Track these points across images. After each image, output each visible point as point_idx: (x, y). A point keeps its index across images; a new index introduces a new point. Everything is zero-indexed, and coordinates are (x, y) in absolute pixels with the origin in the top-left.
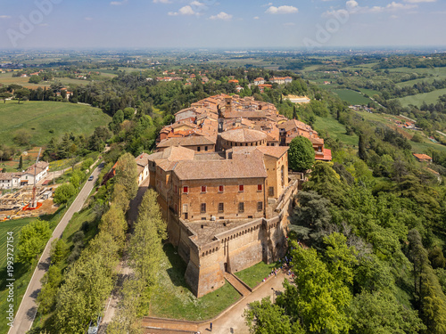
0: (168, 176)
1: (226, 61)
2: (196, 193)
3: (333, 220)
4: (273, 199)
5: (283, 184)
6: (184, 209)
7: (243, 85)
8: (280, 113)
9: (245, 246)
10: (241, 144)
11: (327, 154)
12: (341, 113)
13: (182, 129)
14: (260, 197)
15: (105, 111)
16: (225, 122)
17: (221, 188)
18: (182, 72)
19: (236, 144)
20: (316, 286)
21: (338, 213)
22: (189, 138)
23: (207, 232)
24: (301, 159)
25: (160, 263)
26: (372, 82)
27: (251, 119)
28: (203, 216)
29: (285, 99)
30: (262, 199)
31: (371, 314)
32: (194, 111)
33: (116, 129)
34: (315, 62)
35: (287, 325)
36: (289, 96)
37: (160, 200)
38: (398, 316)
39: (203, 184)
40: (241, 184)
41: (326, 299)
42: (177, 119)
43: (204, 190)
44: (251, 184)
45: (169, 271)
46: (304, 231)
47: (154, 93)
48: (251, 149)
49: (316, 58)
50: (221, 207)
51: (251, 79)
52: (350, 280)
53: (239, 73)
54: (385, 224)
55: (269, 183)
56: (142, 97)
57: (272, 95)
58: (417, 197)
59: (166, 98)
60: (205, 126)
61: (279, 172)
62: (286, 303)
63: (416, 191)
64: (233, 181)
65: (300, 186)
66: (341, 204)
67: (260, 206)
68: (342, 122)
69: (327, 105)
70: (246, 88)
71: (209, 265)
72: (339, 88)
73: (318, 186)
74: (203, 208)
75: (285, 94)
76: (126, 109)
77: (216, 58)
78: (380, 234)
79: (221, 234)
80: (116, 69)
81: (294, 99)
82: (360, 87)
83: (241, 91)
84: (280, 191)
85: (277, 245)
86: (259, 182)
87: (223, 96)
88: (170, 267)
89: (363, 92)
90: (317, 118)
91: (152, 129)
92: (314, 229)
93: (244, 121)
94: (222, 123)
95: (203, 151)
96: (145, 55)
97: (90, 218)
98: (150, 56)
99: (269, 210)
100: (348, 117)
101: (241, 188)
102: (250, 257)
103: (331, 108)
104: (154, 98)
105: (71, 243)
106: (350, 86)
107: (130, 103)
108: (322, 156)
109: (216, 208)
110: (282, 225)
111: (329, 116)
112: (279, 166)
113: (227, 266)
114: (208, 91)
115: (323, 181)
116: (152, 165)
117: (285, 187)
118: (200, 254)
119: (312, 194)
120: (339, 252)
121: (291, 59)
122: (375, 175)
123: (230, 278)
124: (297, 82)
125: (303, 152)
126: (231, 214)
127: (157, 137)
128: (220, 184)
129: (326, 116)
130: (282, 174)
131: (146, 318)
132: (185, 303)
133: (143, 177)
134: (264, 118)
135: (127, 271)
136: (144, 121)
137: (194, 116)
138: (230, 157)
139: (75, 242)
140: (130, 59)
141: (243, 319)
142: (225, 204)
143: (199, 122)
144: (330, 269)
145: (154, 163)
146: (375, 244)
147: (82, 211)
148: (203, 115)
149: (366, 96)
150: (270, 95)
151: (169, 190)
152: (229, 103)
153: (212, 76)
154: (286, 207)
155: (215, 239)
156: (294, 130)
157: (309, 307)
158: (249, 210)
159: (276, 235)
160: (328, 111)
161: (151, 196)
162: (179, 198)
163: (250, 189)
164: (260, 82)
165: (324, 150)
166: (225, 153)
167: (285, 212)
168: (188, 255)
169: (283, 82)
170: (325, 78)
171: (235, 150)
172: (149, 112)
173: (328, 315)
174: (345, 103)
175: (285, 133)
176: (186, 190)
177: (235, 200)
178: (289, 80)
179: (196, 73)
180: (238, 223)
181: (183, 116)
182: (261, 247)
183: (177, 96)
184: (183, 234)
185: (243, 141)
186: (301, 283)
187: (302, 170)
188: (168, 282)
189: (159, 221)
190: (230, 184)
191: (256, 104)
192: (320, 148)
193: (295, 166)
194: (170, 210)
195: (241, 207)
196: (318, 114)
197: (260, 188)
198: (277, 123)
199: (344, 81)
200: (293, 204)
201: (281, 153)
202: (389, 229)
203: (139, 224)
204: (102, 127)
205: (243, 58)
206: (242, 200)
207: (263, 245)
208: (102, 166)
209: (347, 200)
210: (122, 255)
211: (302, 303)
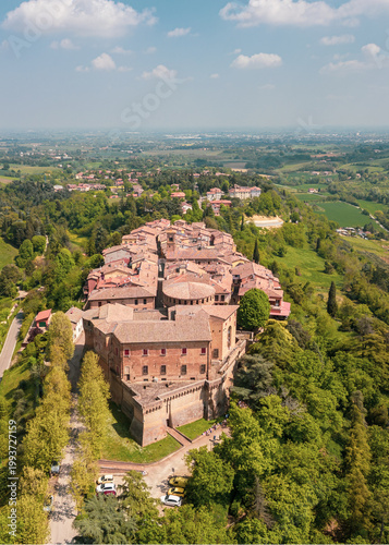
0: (108, 338)
1: (167, 153)
2: (137, 356)
3: (275, 383)
4: (218, 361)
5: (229, 345)
6: (125, 371)
7: (191, 201)
8: (237, 250)
9: (187, 405)
10: (185, 302)
11: (285, 308)
12: (322, 242)
13: (114, 277)
14: (203, 360)
16: (167, 264)
17: (163, 352)
18: (103, 174)
19: (180, 302)
20: (248, 438)
21: (280, 377)
22: (124, 289)
23: (150, 392)
24: (253, 316)
25: (106, 419)
27: (199, 261)
28: (145, 377)
29: (247, 221)
30: (205, 362)
31: (292, 458)
32: (127, 250)
35: (220, 466)
36: (255, 217)
37: (101, 362)
38: (316, 460)
39: (145, 348)
40: (184, 347)
41: (256, 448)
42: (107, 260)
43: (145, 352)
44: (194, 347)
45: (114, 425)
46: (244, 392)
47: (67, 211)
48: (195, 308)
50: (163, 369)
51: (204, 189)
52: (280, 433)
53: (185, 180)
54: (325, 387)
55: (214, 345)
56: (51, 216)
57: (231, 221)
59: (86, 219)
60: (143, 273)
61: (225, 334)
62: (222, 452)
63: (378, 351)
64: (175, 345)
65: (250, 350)
66: (285, 366)
67: (203, 369)
68: (321, 255)
69: (306, 229)
70: (195, 207)
71: (153, 422)
72: (329, 199)
73: (264, 349)
74: (145, 369)
75: (248, 215)
76: (35, 238)
77: (151, 147)
78: (317, 395)
79: (164, 394)
81: (261, 221)
83: (188, 212)
84: (225, 352)
85: (218, 405)
86: (203, 346)
87: (165, 223)
88: (115, 422)
90: (289, 249)
91: (76, 273)
92: (254, 390)
93: (191, 266)
94: (163, 265)
95: (141, 305)
96: (45, 141)
97: (26, 376)
98: (53, 143)
99: (212, 372)
100: (331, 249)
101: (184, 351)
102: (191, 415)
103: (310, 235)
104: (68, 218)
105: (12, 400)
106: (345, 197)
107: (39, 228)
108: (279, 311)
109: (159, 370)
110: (225, 385)
111: (306, 245)
112: (225, 327)
113: (169, 422)
114: (144, 212)
115: (271, 343)
117: (231, 347)
118: (144, 412)
119: (258, 358)
120: (272, 411)
122: (343, 329)
123: (172, 432)
124: (268, 195)
125: (256, 308)
126: (173, 375)
127: (84, 282)
128: (163, 347)
129: (301, 247)
130: (229, 335)
131: (100, 461)
132: (132, 450)
133: (78, 335)
134: (216, 260)
136: (63, 259)
137: (128, 257)
138: (173, 318)
139: (16, 398)
141: (183, 462)
142: (168, 366)
143: (134, 266)
144: (262, 425)
146: (311, 407)
147: (12, 369)
148: (139, 257)
149: (365, 213)
150: (227, 218)
151: (110, 352)
152: (171, 239)
153: (147, 183)
154: (231, 368)
155: (157, 399)
156: (251, 277)
157: (239, 453)
158: (191, 373)
159: (218, 395)
160: (305, 238)
161: (91, 358)
162: (121, 361)
163: (194, 353)
164: (214, 197)
165: (282, 303)
166: (167, 311)
167: (229, 374)
168: (136, 413)
169: (247, 195)
170: (312, 181)
171: (178, 308)
172: (65, 240)
173: (256, 458)
174: (332, 225)
175: (240, 281)
176: (126, 352)
177: (178, 363)
178: (256, 193)
179: (123, 177)
180: (180, 384)
181: (112, 255)
182: (202, 406)
183: (100, 216)
184: (126, 394)
185: (188, 298)
186: (235, 436)
187: (254, 329)
188: (114, 435)
190: (172, 347)
191: (206, 234)
192: (278, 301)
193: (243, 324)
194: (112, 373)
195: (184, 369)
196: (291, 243)
197: (203, 351)
198: (232, 261)
199: (338, 188)
200: (238, 365)
201: (228, 313)
202: (328, 392)
203: (85, 386)
204: (9, 265)
205: (193, 148)
206: (185, 363)
207: (204, 403)
208: (21, 317)
209: (293, 364)
211: (234, 450)
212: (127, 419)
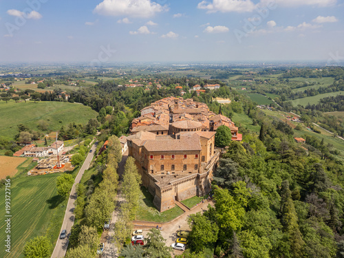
0: (140, 149)
1: (174, 72)
2: (158, 159)
3: (240, 175)
4: (204, 163)
5: (210, 154)
6: (151, 168)
7: (186, 90)
8: (211, 110)
9: (187, 188)
10: (185, 130)
11: (239, 137)
12: (251, 111)
13: (146, 121)
14: (196, 162)
15: (93, 109)
16: (174, 115)
17: (173, 156)
18: (142, 80)
19: (182, 130)
20: (226, 207)
21: (242, 171)
22: (151, 126)
23: (165, 180)
24: (223, 140)
25: (139, 196)
26: (275, 88)
27: (191, 114)
28: (163, 172)
29: (214, 100)
30: (197, 163)
31: (255, 220)
32: (153, 108)
33: (103, 121)
34: (237, 73)
35: (210, 225)
36: (217, 98)
37: (136, 163)
38: (269, 221)
39: (162, 154)
40: (185, 154)
41: (232, 213)
42: (142, 113)
43: (162, 157)
44: (191, 154)
45: (144, 200)
46: (221, 180)
47: (124, 96)
48: (191, 133)
49: (238, 70)
50: (173, 167)
51: (191, 85)
52: (246, 204)
53: (182, 82)
54: (269, 177)
55: (203, 154)
56: (116, 98)
57: (206, 98)
58: (291, 163)
59: (133, 100)
60: (161, 119)
61: (209, 147)
62: (209, 215)
63: (292, 159)
64: (180, 152)
65: (221, 156)
66: (245, 166)
67: (196, 167)
68: (250, 117)
69: (242, 105)
70: (188, 92)
71: (167, 197)
72: (252, 92)
73: (232, 156)
74: (162, 167)
75: (214, 97)
76: (107, 107)
77: (166, 70)
78: (266, 182)
79: (173, 181)
80: (96, 78)
81: (220, 100)
82: (266, 92)
83: (184, 94)
84: (208, 158)
85: (205, 188)
86: (196, 153)
87: (172, 98)
88: (145, 198)
89: (268, 95)
90: (235, 114)
91: (126, 121)
92: (228, 179)
93: (187, 115)
94: (172, 117)
95: (160, 135)
96: (115, 67)
97: (96, 173)
98: (119, 68)
99: (201, 169)
100: (255, 113)
101: (185, 156)
102: (189, 194)
103: (244, 107)
104: (124, 99)
105: (87, 186)
106: (259, 91)
107: (109, 102)
108: (236, 138)
109: (170, 168)
110: (209, 177)
111: (243, 112)
112: (209, 144)
113: (176, 198)
114: (162, 95)
115: (235, 153)
116: (130, 142)
117: (212, 156)
118: (162, 191)
119: (228, 160)
120: (240, 190)
121: (220, 71)
122: (268, 150)
123: (178, 203)
124: (223, 88)
125: (224, 135)
126: (178, 170)
127: (130, 125)
128: (173, 154)
129: (240, 113)
130: (211, 149)
131: (134, 221)
132: (154, 215)
133: (125, 150)
134: (200, 113)
135: (121, 199)
136: (120, 116)
137: (153, 112)
138: (179, 138)
139: (89, 185)
140: (105, 71)
141: (186, 222)
142: (176, 165)
143: (157, 116)
144: (235, 199)
145: (131, 142)
146: (262, 187)
147: (89, 169)
148: (159, 111)
149: (270, 99)
150: (204, 97)
151: (142, 157)
152: (176, 103)
153: (164, 84)
154: (212, 168)
155: (170, 184)
156: (219, 121)
157: (221, 217)
158: (189, 169)
159: (205, 182)
160: (242, 109)
161: (131, 160)
162: (148, 161)
163: (191, 157)
164: (197, 88)
165: (238, 134)
166: (175, 136)
167: (211, 170)
168: (157, 192)
169: (213, 88)
170: (243, 85)
171: (181, 134)
172: (122, 109)
173: (231, 220)
174: (255, 104)
175: (213, 123)
176: (152, 157)
177: (182, 163)
178: (218, 87)
179: (152, 81)
180: (183, 176)
181: (146, 111)
182: (196, 188)
183: (140, 98)
184: (151, 181)
185: (187, 128)
186: (218, 206)
187: (223, 147)
188: (144, 205)
189: (137, 174)
190: (179, 154)
191: (194, 104)
192: (235, 133)
193: (218, 144)
194: (143, 169)
195: (185, 167)
196: (235, 111)
197: (197, 156)
198: (208, 116)
199: (256, 87)
200: (216, 166)
201: (211, 136)
202: (271, 180)
203: (126, 175)
204: (93, 119)
205: (185, 70)
206: (186, 163)
207: (197, 187)
208: (97, 144)
209: (249, 164)
210: (118, 191)
211: (218, 215)
212: (152, 195)
